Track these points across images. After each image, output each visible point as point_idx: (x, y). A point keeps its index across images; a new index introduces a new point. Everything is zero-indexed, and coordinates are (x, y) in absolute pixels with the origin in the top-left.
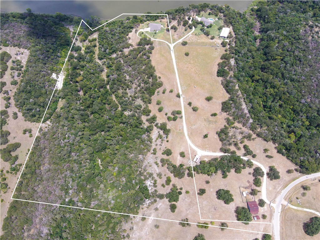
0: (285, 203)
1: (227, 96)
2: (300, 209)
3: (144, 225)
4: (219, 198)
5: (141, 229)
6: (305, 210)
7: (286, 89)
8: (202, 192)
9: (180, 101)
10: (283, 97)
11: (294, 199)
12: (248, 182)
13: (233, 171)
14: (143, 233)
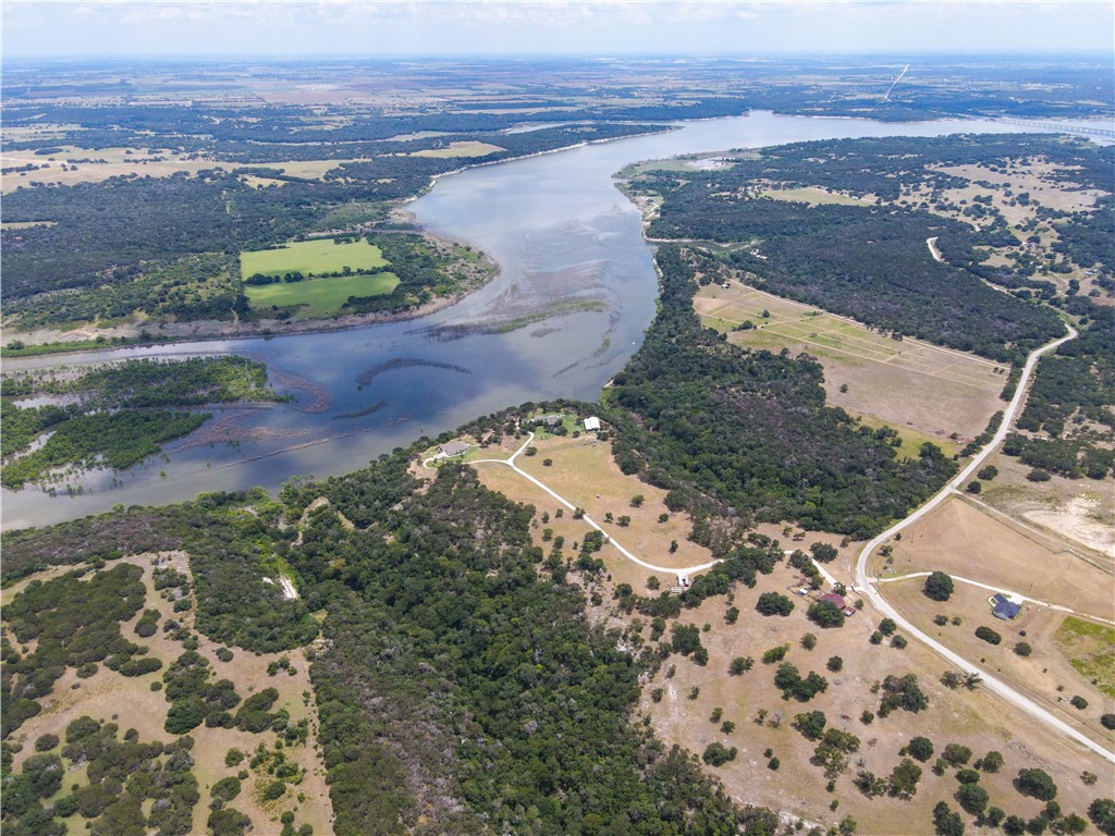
0: (875, 580)
1: (665, 493)
2: (899, 578)
3: (667, 707)
4: (767, 614)
5: (667, 715)
6: (909, 576)
7: (751, 460)
8: (732, 617)
9: (586, 522)
10: (754, 470)
11: (881, 571)
12: (795, 577)
13: (758, 573)
14: (675, 718)
